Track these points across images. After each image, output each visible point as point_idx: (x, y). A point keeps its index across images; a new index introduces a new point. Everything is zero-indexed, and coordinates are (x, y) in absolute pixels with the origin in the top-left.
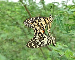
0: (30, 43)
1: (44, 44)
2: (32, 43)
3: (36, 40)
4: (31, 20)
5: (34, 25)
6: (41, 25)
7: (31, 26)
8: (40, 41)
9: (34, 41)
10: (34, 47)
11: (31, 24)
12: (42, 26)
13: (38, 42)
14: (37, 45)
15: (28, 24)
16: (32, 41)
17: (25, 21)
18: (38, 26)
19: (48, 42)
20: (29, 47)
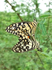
0: (15, 47)
1: (29, 49)
2: (17, 47)
3: (21, 44)
4: (14, 27)
5: (18, 32)
6: (25, 31)
7: (14, 33)
8: (25, 46)
9: (19, 45)
10: (19, 51)
11: (15, 31)
12: (27, 32)
13: (23, 47)
14: (22, 50)
15: (11, 31)
16: (17, 46)
17: (7, 28)
18: (22, 32)
19: (32, 46)
20: (15, 51)
